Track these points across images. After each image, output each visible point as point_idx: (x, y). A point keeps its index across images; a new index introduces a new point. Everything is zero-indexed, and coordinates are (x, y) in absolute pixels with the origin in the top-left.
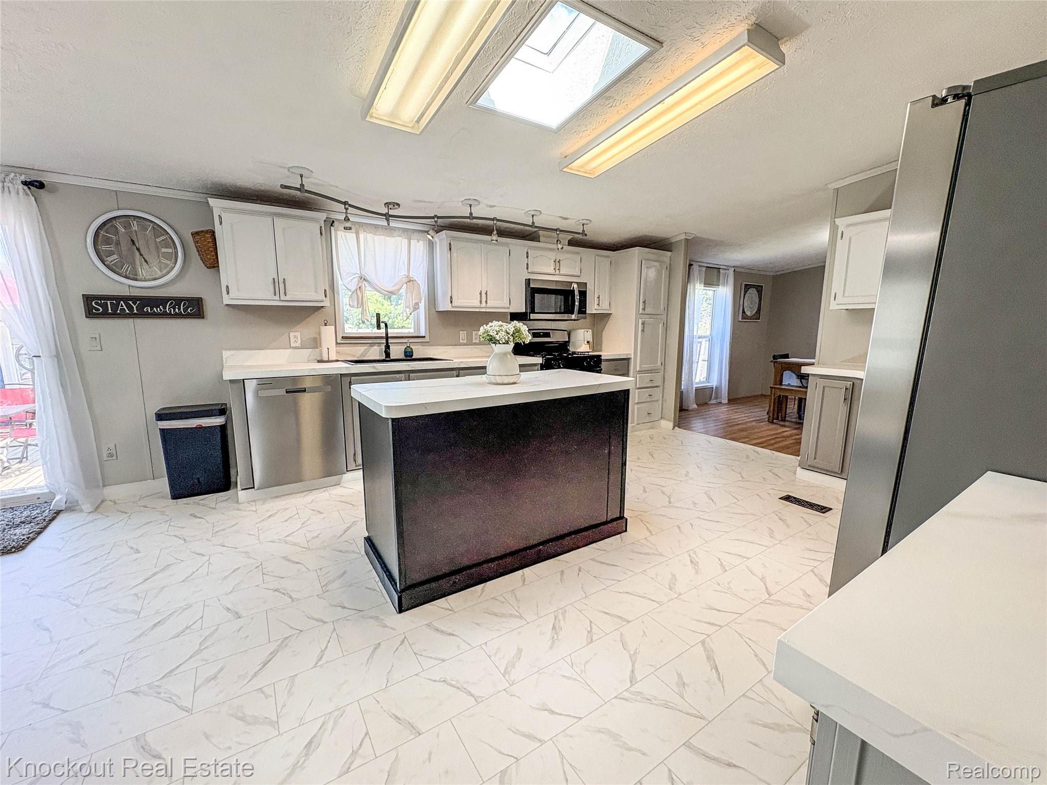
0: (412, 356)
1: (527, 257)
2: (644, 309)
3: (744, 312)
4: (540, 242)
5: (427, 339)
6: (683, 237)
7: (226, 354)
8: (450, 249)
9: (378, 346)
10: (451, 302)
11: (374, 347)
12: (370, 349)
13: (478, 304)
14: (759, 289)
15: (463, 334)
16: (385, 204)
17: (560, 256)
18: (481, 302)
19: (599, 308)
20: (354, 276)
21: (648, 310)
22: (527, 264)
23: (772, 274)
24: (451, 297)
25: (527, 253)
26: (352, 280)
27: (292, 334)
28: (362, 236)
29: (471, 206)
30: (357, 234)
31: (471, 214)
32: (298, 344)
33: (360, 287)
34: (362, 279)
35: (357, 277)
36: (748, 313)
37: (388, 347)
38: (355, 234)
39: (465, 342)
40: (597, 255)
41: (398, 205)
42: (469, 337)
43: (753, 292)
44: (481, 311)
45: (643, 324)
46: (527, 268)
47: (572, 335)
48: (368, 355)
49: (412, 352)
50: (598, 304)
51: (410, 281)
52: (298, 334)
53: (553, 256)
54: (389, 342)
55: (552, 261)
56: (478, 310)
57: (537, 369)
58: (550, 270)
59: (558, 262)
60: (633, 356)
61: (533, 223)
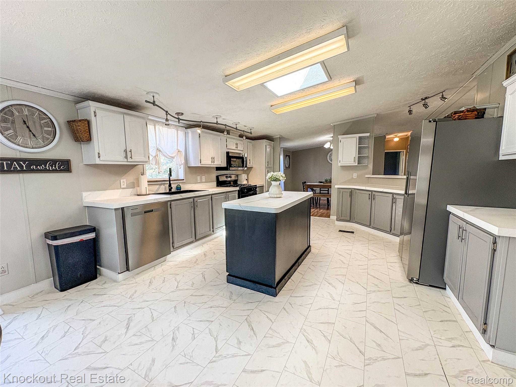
0: (181, 190)
1: (226, 142)
2: (268, 165)
3: (286, 166)
4: (230, 135)
5: (184, 181)
6: (279, 136)
7: (85, 194)
8: (200, 137)
10: (200, 162)
11: (162, 186)
12: (160, 187)
13: (210, 163)
14: (289, 156)
15: (199, 178)
16: (176, 114)
17: (238, 142)
18: (212, 162)
19: (250, 165)
20: (154, 149)
21: (269, 166)
22: (227, 145)
23: (292, 151)
24: (200, 160)
25: (226, 140)
26: (153, 150)
27: (122, 181)
28: (157, 127)
29: (217, 118)
30: (155, 126)
31: (217, 122)
32: (125, 186)
33: (157, 155)
34: (158, 150)
35: (155, 149)
36: (287, 166)
37: (170, 185)
38: (154, 126)
39: (200, 181)
40: (248, 142)
41: (183, 114)
42: (201, 179)
43: (287, 157)
44: (211, 166)
45: (268, 171)
46: (227, 147)
47: (239, 177)
48: (159, 190)
49: (181, 187)
50: (250, 163)
51: (179, 151)
52: (125, 180)
53: (235, 141)
54: (171, 183)
55: (235, 144)
56: (209, 166)
57: (237, 192)
58: (234, 148)
59: (237, 144)
60: (265, 185)
61: (236, 127)
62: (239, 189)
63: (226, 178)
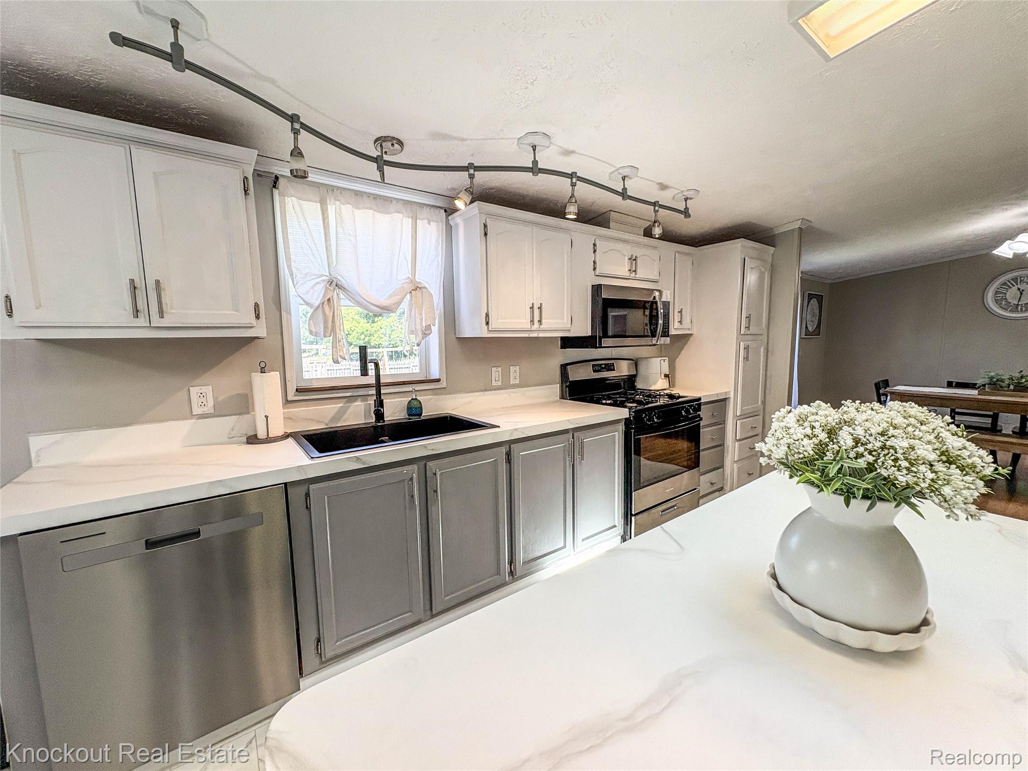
0: (420, 415)
1: (595, 251)
2: (748, 328)
3: (806, 327)
4: (609, 228)
5: (443, 384)
6: (797, 225)
7: (36, 443)
8: (486, 234)
9: (362, 401)
10: (487, 323)
11: (355, 404)
12: (349, 407)
13: (527, 326)
14: (820, 299)
15: (496, 373)
16: (376, 141)
17: (638, 252)
18: (532, 321)
19: (681, 327)
20: (318, 280)
21: (753, 330)
22: (595, 262)
23: (830, 281)
24: (487, 315)
25: (595, 245)
26: (315, 284)
27: (194, 391)
28: (331, 209)
29: (534, 148)
30: (324, 203)
31: (535, 162)
32: (209, 408)
33: (329, 300)
34: (334, 284)
35: (323, 281)
36: (810, 329)
37: (380, 403)
38: (319, 204)
39: (500, 383)
40: (679, 252)
41: (400, 143)
42: (506, 376)
43: (814, 302)
44: (531, 336)
45: (747, 348)
46: (595, 269)
47: (642, 366)
48: (344, 418)
49: (421, 408)
50: (680, 322)
51: (417, 288)
52: (208, 390)
53: (628, 250)
54: (382, 392)
55: (627, 259)
56: (527, 335)
57: (621, 427)
58: (624, 271)
59: (633, 260)
60: (732, 395)
61: (625, 189)
62: (630, 414)
63: (594, 371)
